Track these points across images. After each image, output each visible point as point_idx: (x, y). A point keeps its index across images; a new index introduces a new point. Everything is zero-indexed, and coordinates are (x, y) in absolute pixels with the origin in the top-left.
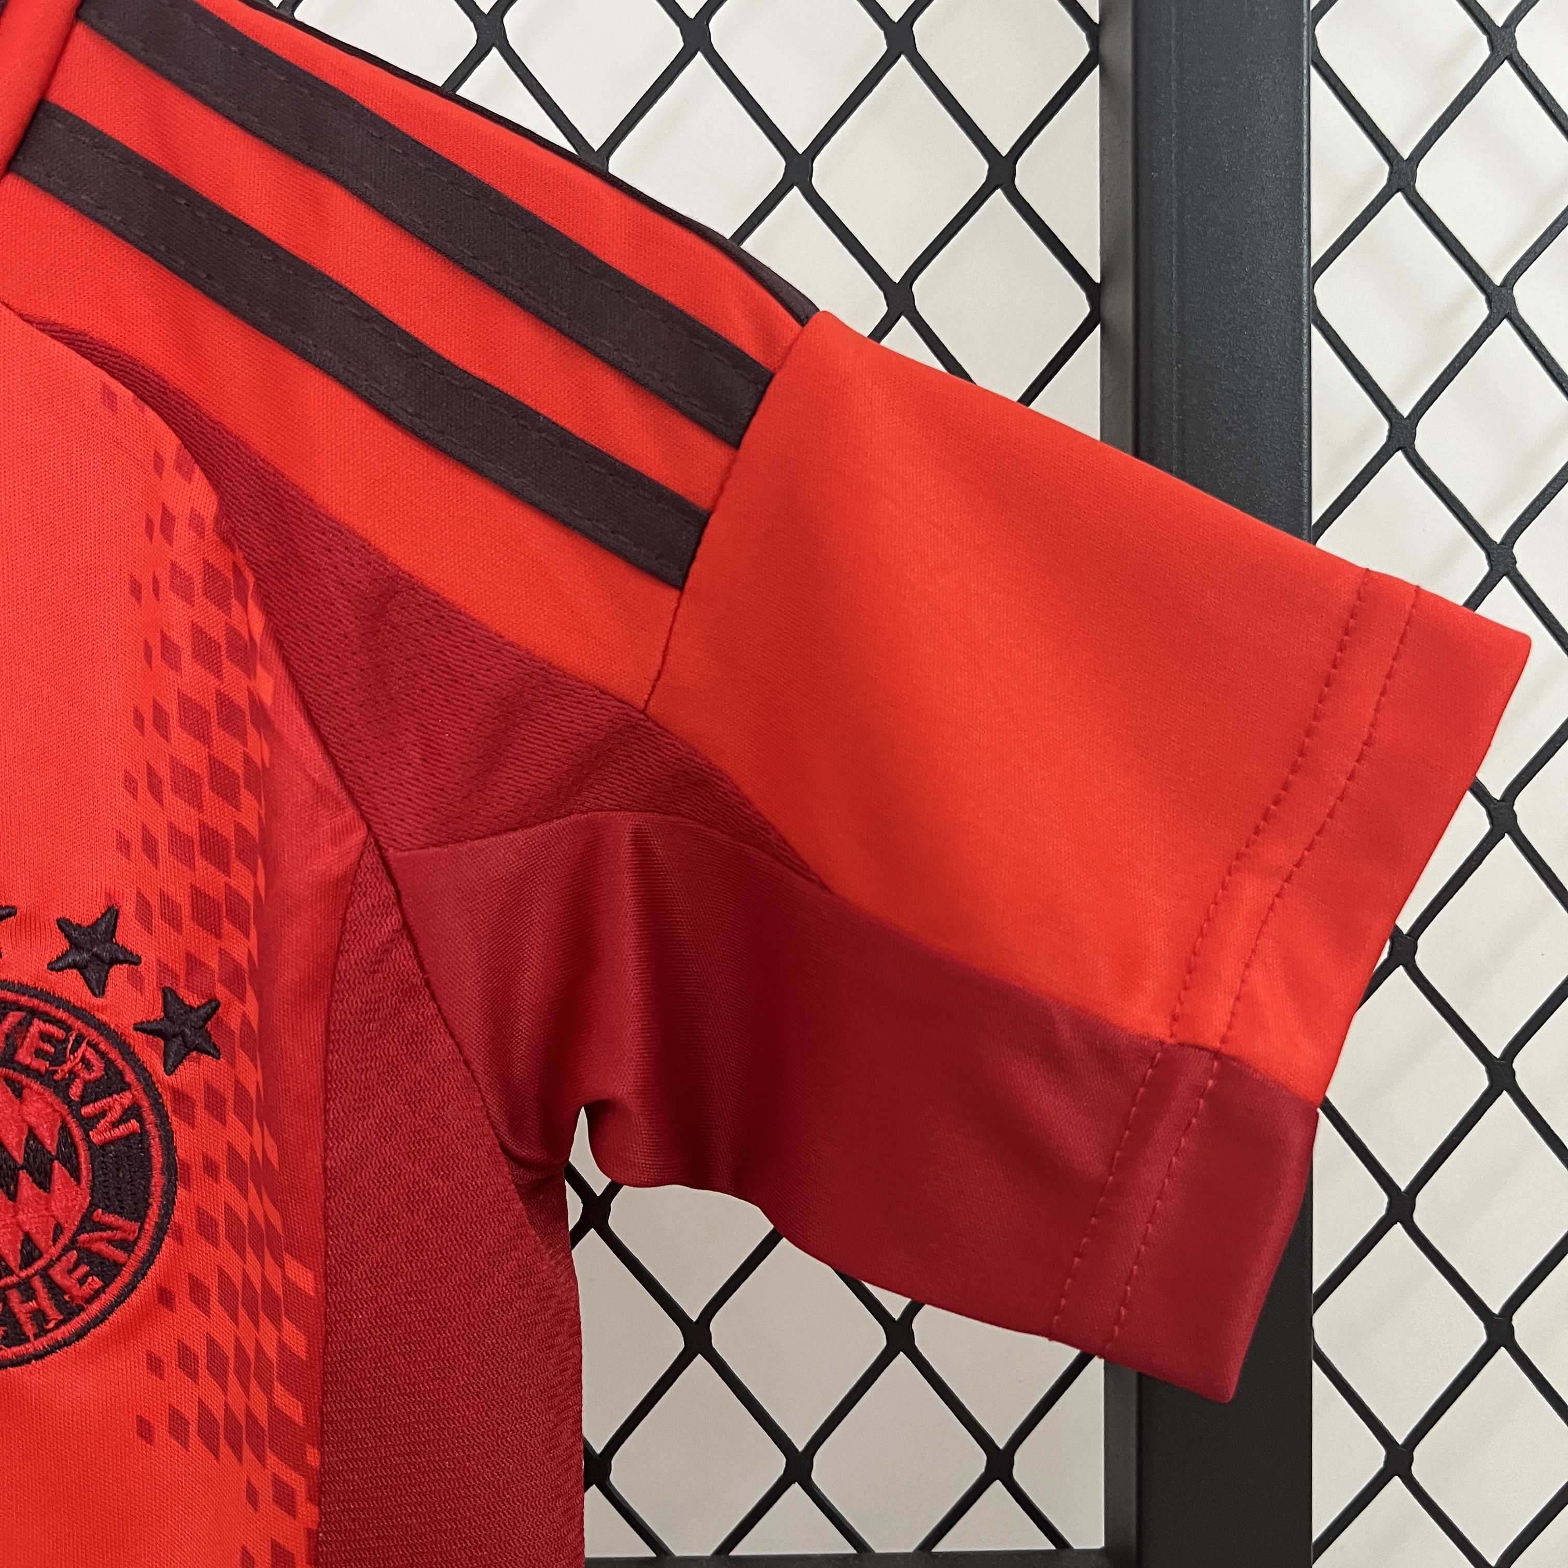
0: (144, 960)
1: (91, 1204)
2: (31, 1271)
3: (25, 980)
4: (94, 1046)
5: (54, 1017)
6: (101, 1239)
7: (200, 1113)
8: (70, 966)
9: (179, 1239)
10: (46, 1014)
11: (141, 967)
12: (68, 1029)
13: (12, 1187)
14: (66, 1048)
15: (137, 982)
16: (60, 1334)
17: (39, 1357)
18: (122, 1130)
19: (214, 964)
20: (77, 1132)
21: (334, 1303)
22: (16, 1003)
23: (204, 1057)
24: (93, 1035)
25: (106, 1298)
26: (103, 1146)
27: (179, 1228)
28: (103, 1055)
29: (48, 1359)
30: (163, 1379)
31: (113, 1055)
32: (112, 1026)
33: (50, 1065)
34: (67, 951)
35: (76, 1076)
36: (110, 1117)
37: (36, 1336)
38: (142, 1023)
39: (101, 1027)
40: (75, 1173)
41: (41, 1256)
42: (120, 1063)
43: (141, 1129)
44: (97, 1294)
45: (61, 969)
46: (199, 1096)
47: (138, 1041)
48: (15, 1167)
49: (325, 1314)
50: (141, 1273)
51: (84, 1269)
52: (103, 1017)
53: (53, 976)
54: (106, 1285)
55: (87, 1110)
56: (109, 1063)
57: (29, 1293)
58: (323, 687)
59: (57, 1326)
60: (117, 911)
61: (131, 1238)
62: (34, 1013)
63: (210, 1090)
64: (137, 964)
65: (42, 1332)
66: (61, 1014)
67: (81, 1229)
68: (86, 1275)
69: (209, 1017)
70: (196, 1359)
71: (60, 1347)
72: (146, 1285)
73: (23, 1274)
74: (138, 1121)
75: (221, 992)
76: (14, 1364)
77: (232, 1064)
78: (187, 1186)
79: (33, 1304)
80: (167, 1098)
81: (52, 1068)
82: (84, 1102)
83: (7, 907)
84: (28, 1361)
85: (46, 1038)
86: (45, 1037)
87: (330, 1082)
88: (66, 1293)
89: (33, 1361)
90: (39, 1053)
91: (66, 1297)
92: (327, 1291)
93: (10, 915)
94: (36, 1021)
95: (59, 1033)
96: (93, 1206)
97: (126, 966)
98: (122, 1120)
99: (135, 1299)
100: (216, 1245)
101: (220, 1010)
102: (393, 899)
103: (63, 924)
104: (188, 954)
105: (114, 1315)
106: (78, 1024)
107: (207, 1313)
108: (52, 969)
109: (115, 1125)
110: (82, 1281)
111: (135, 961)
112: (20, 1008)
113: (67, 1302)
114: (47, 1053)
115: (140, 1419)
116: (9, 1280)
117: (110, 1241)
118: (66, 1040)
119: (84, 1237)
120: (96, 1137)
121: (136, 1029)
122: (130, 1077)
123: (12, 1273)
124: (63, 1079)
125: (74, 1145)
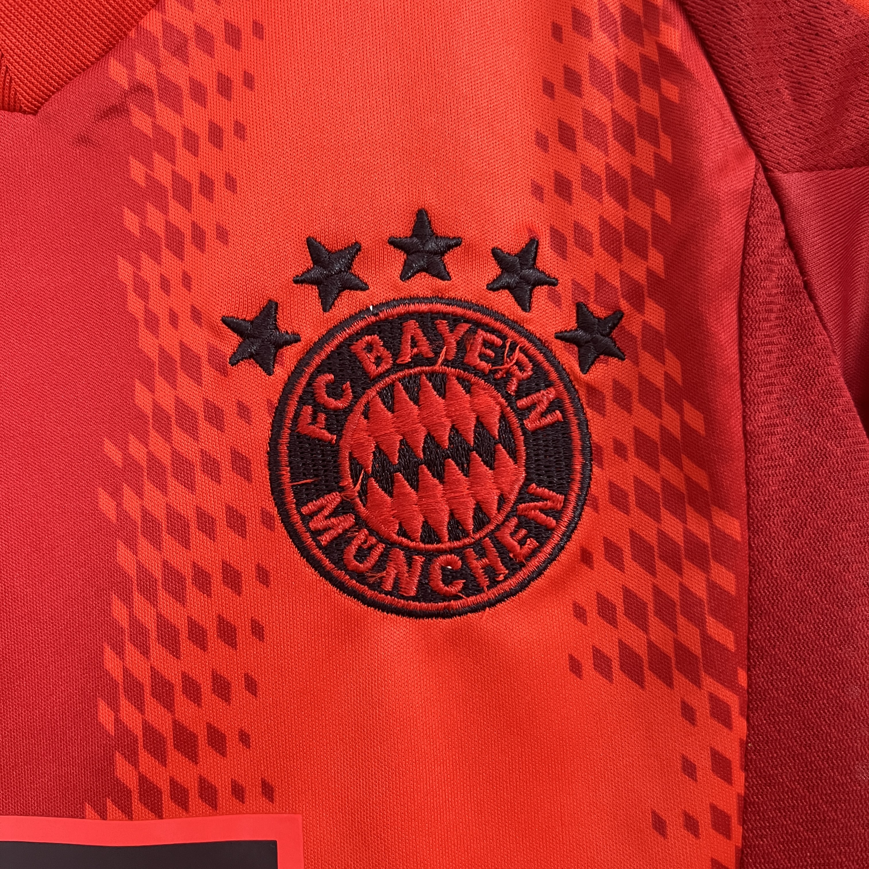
0: (560, 281)
1: (526, 479)
2: (482, 534)
3: (469, 297)
4: (523, 350)
5: (493, 328)
6: (535, 508)
7: (610, 405)
8: (503, 288)
9: (596, 508)
10: (487, 325)
11: (559, 288)
12: (504, 338)
13: (465, 465)
14: (504, 353)
15: (555, 299)
16: (506, 586)
17: (492, 604)
18: (549, 419)
19: (617, 284)
20: (514, 420)
21: (757, 547)
22: (463, 316)
23: (610, 359)
24: (524, 342)
25: (542, 557)
26: (535, 432)
27: (596, 499)
28: (531, 358)
29: (499, 606)
30: (586, 625)
31: (540, 358)
32: (538, 335)
33: (492, 366)
34: (500, 276)
35: (513, 375)
36: (539, 409)
37: (489, 587)
38: (561, 332)
39: (529, 336)
40: (514, 454)
41: (489, 522)
42: (546, 365)
43: (564, 418)
44: (533, 553)
45: (497, 289)
46: (608, 393)
47: (558, 347)
48: (469, 449)
49: (750, 557)
50: (568, 536)
51: (524, 532)
52: (531, 328)
53: (492, 295)
54: (542, 545)
55: (523, 402)
56: (537, 365)
57: (482, 553)
58: (724, 32)
59: (506, 579)
60: (538, 242)
61: (559, 506)
62: (478, 324)
63: (617, 386)
64: (554, 285)
65: (494, 583)
66: (498, 325)
67: (520, 499)
68: (525, 537)
69: (615, 326)
70: (614, 608)
71: (508, 597)
72: (572, 547)
73: (478, 536)
74: (561, 412)
75: (624, 305)
76: (474, 610)
77: (636, 362)
78: (601, 465)
79: (485, 561)
80: (582, 393)
81: (494, 368)
82: (519, 395)
83: (454, 238)
84: (483, 608)
85: (488, 345)
86: (486, 343)
87: (745, 360)
88: (511, 552)
89: (487, 608)
90: (482, 356)
91: (511, 555)
92: (750, 537)
93: (457, 245)
94: (481, 332)
95: (499, 341)
96: (528, 480)
97: (546, 286)
98: (550, 410)
99: (563, 557)
100: (627, 512)
101: (623, 320)
102: (778, 214)
103: (496, 253)
104: (597, 275)
105: (548, 570)
106: (511, 333)
107: (622, 569)
108: (490, 289)
109: (543, 415)
110: (522, 542)
111: (553, 283)
112: (467, 321)
113: (511, 559)
114: (489, 356)
115: (571, 658)
116: (467, 541)
117: (542, 510)
118: (504, 346)
119: (522, 506)
120: (529, 425)
121: (557, 337)
122: (554, 376)
123: (468, 535)
124: (502, 378)
125: (511, 431)
